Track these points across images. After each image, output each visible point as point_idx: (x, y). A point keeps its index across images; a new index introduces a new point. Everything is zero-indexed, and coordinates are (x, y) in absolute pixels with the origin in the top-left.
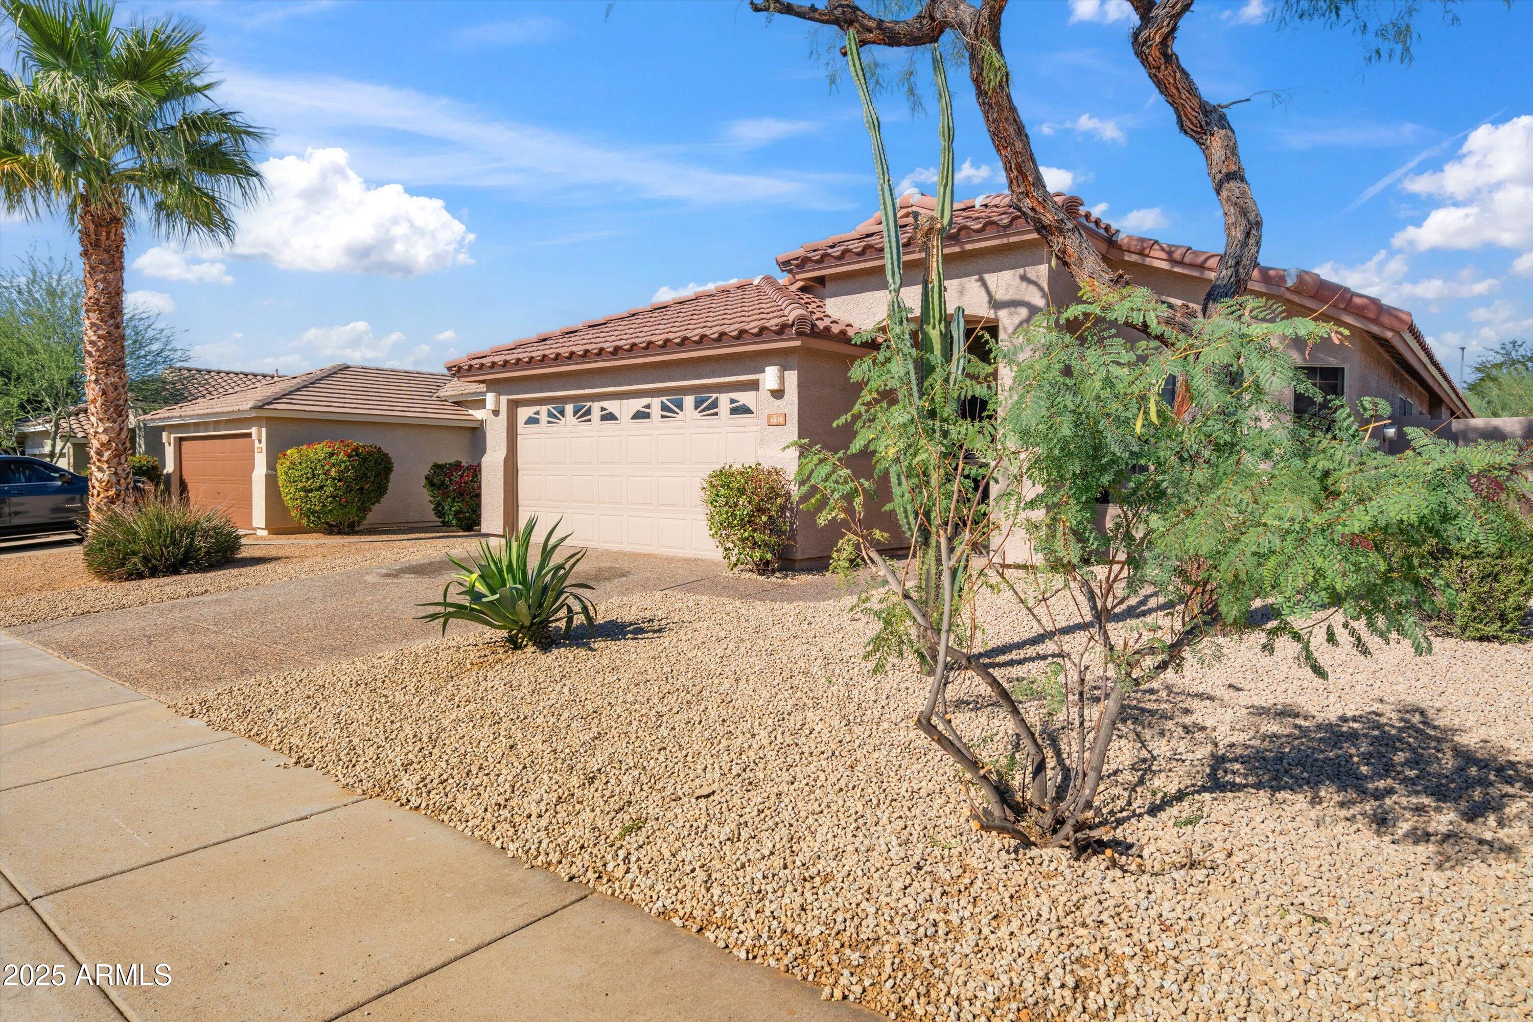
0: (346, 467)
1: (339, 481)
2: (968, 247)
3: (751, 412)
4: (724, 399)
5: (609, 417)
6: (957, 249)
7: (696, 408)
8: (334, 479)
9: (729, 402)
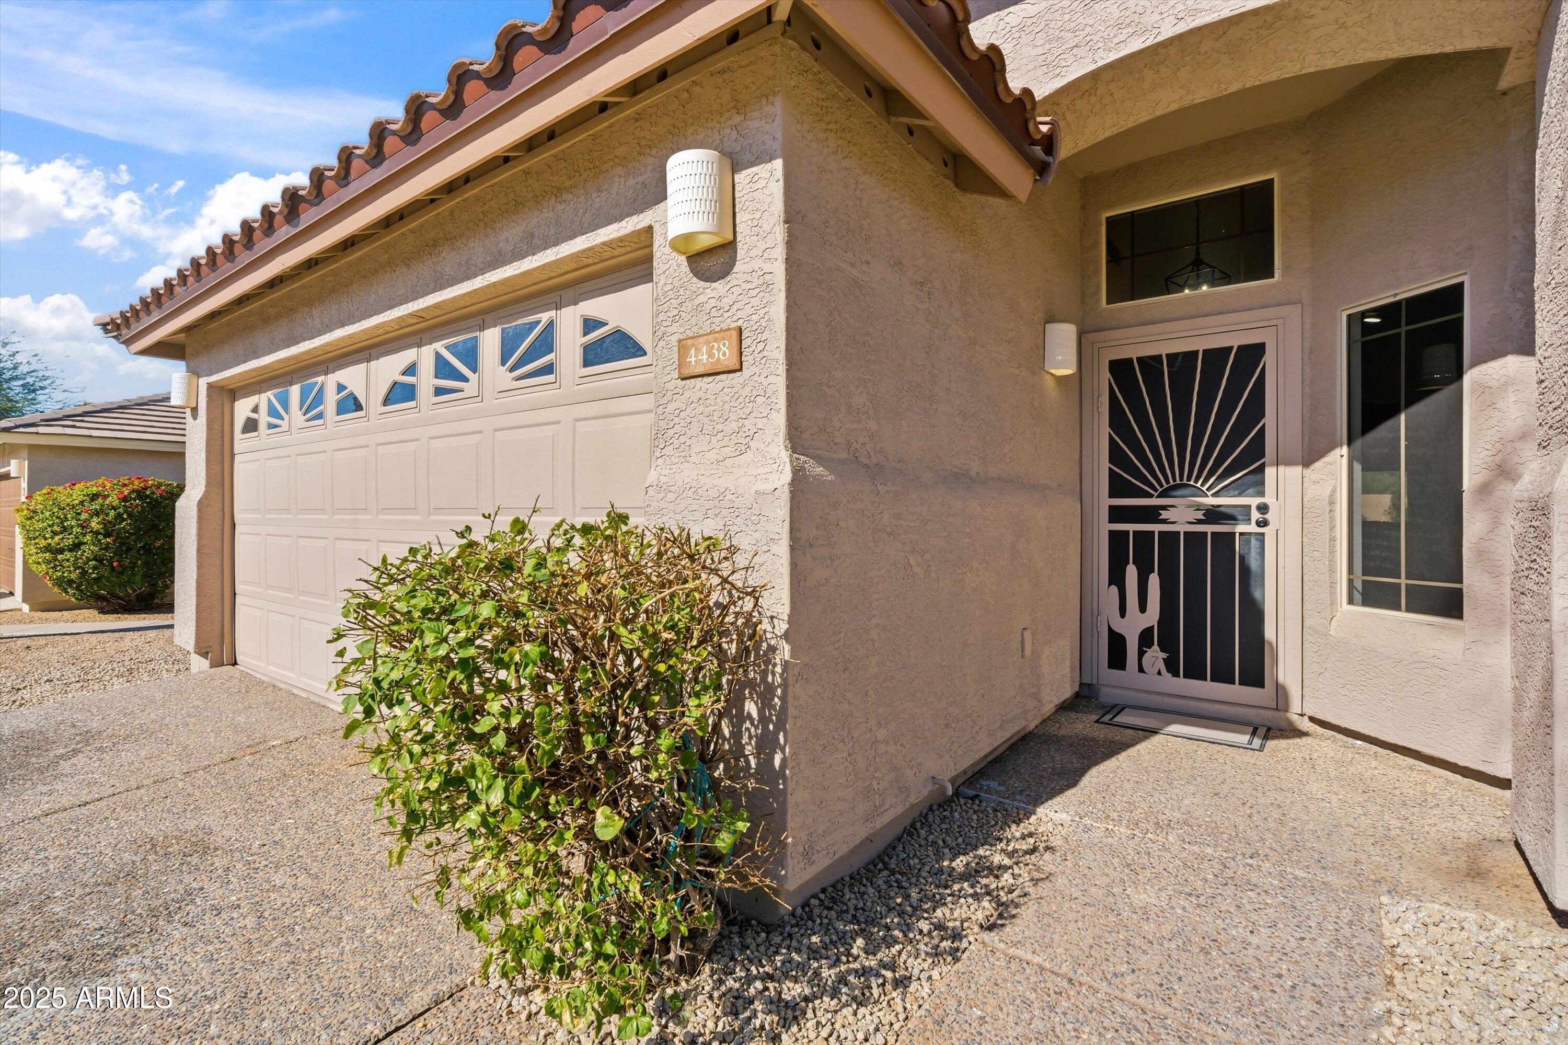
0: (119, 517)
1: (107, 535)
3: (639, 351)
4: (566, 323)
5: (349, 404)
7: (503, 363)
8: (97, 533)
9: (579, 327)
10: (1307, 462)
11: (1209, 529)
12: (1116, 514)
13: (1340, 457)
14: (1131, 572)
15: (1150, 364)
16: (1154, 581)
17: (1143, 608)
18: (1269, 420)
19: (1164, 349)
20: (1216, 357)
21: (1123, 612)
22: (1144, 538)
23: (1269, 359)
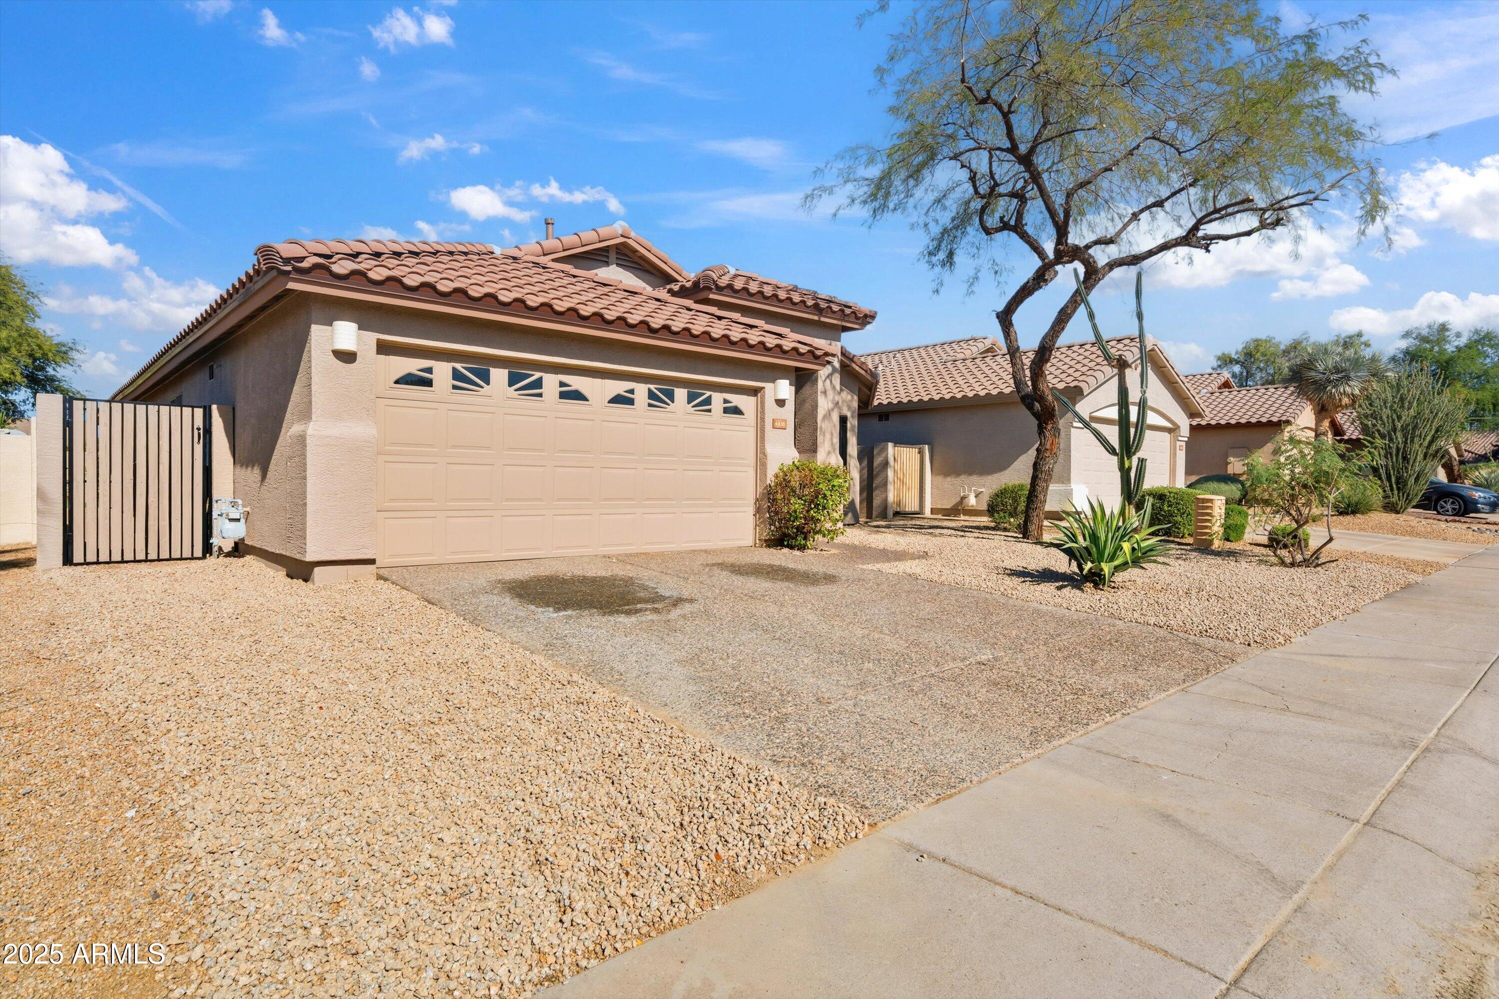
2: (823, 319)
4: (717, 398)
6: (816, 318)
7: (689, 403)
9: (722, 401)
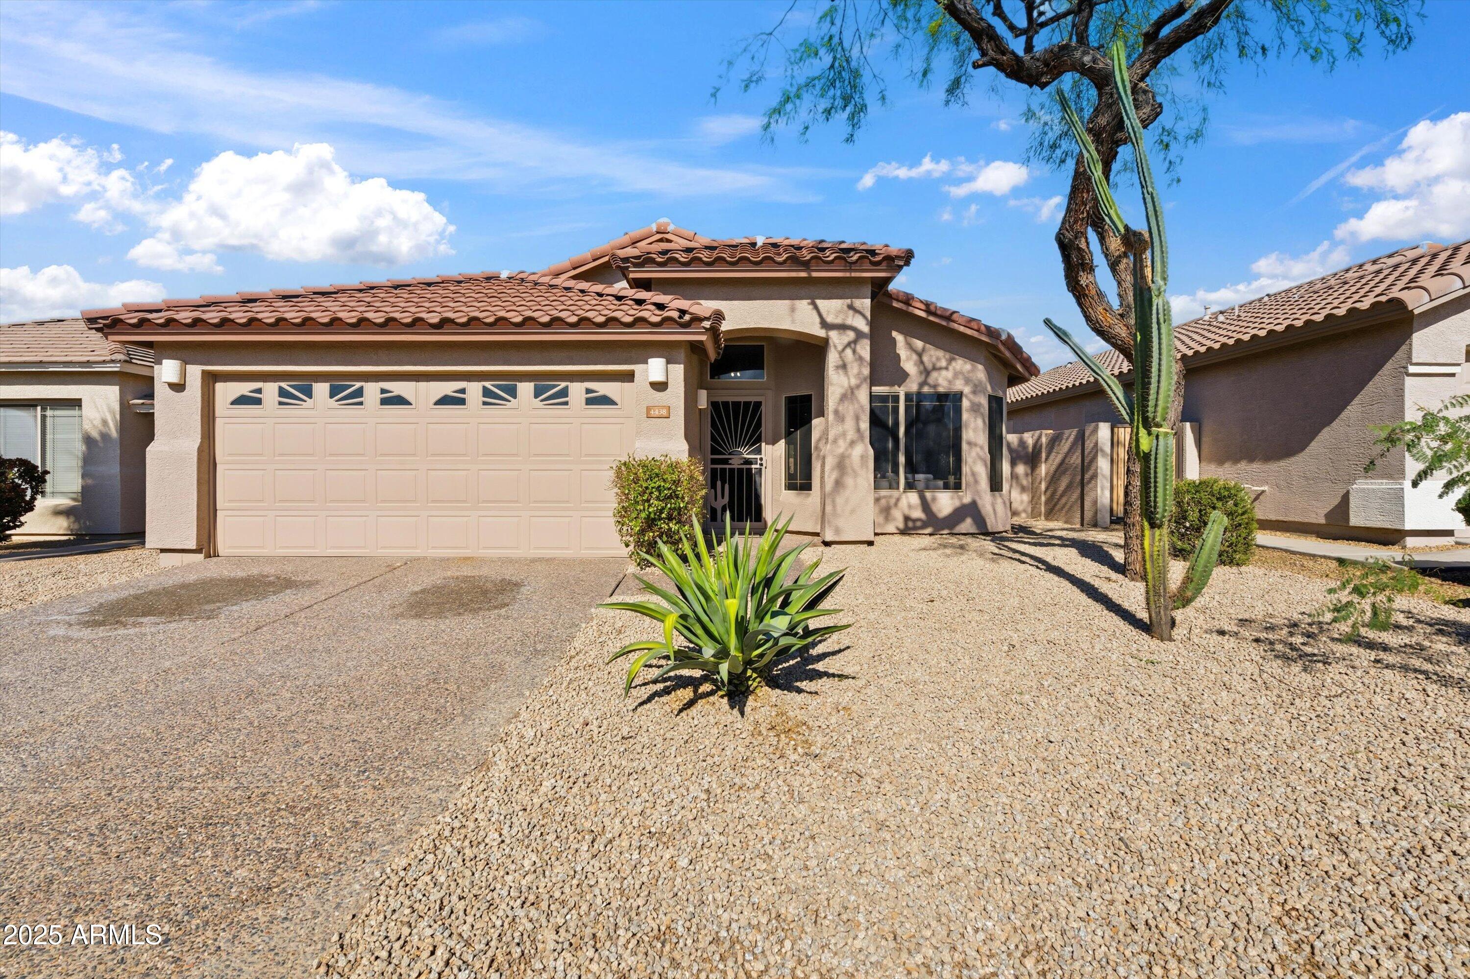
4: (577, 389)
7: (536, 397)
9: (584, 391)
10: (773, 444)
11: (745, 467)
12: (714, 461)
13: (782, 443)
14: (719, 483)
15: (726, 404)
16: (727, 486)
17: (723, 497)
18: (763, 428)
19: (731, 399)
20: (747, 404)
21: (716, 499)
22: (723, 471)
23: (763, 407)
